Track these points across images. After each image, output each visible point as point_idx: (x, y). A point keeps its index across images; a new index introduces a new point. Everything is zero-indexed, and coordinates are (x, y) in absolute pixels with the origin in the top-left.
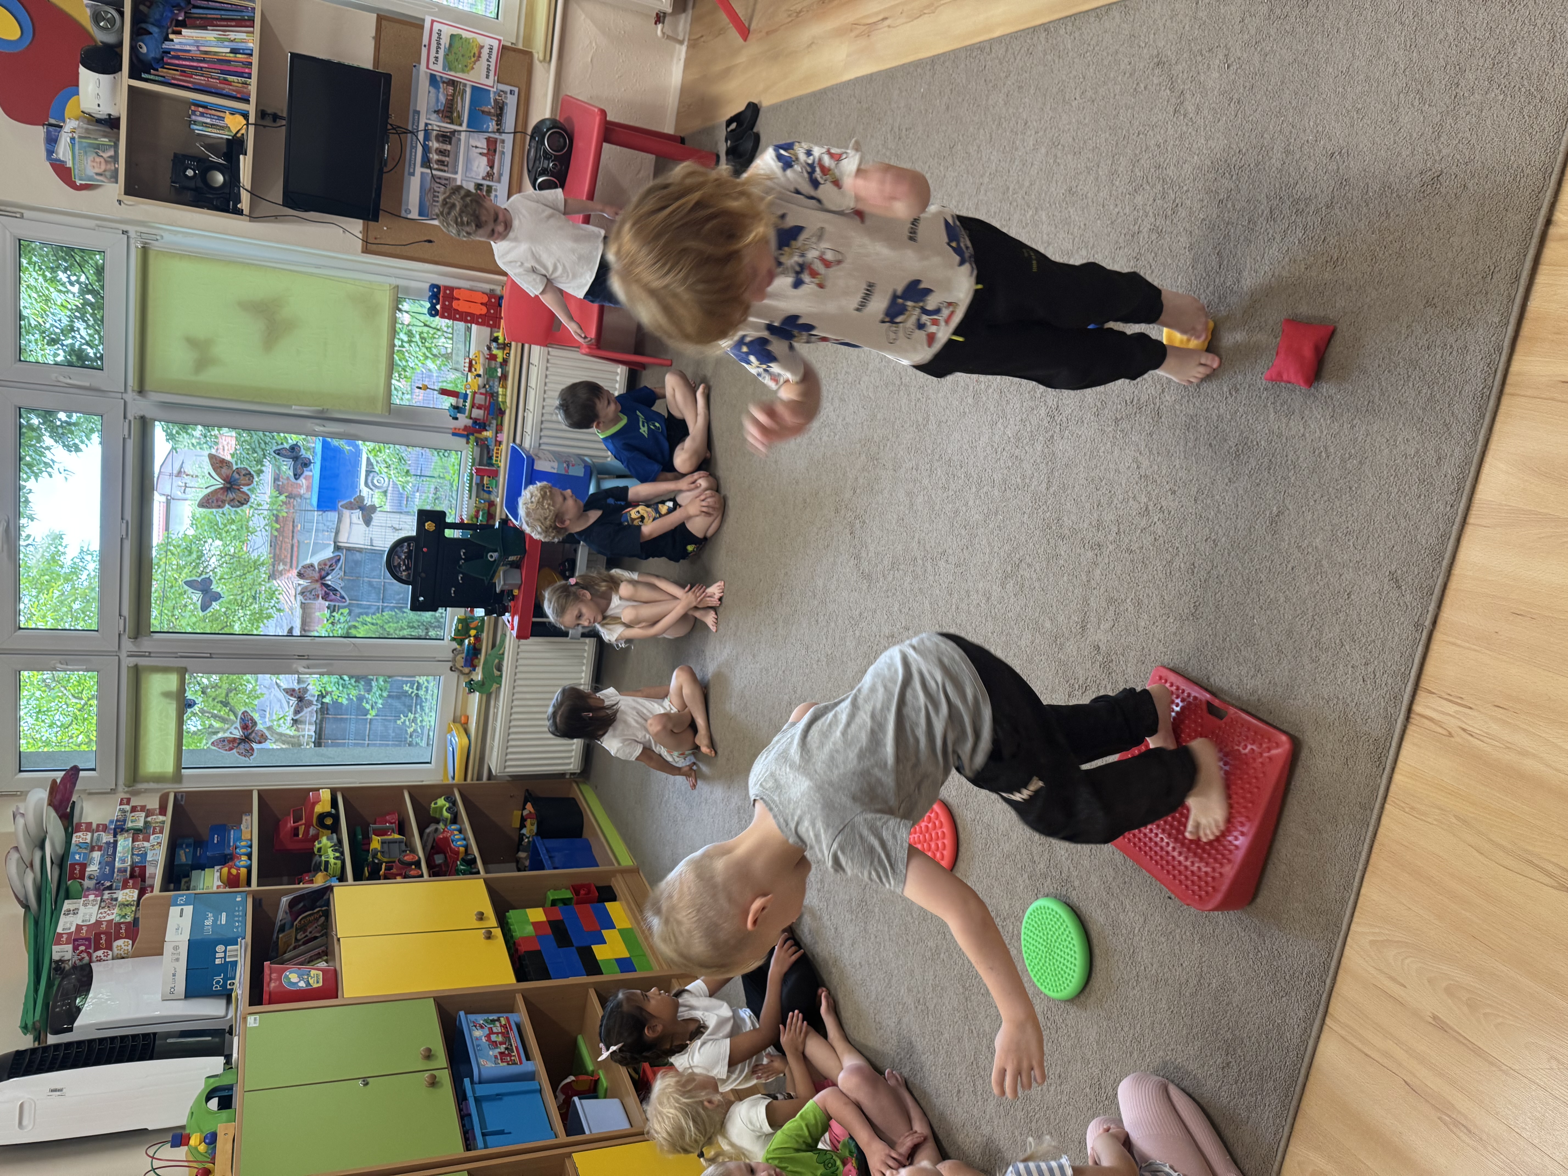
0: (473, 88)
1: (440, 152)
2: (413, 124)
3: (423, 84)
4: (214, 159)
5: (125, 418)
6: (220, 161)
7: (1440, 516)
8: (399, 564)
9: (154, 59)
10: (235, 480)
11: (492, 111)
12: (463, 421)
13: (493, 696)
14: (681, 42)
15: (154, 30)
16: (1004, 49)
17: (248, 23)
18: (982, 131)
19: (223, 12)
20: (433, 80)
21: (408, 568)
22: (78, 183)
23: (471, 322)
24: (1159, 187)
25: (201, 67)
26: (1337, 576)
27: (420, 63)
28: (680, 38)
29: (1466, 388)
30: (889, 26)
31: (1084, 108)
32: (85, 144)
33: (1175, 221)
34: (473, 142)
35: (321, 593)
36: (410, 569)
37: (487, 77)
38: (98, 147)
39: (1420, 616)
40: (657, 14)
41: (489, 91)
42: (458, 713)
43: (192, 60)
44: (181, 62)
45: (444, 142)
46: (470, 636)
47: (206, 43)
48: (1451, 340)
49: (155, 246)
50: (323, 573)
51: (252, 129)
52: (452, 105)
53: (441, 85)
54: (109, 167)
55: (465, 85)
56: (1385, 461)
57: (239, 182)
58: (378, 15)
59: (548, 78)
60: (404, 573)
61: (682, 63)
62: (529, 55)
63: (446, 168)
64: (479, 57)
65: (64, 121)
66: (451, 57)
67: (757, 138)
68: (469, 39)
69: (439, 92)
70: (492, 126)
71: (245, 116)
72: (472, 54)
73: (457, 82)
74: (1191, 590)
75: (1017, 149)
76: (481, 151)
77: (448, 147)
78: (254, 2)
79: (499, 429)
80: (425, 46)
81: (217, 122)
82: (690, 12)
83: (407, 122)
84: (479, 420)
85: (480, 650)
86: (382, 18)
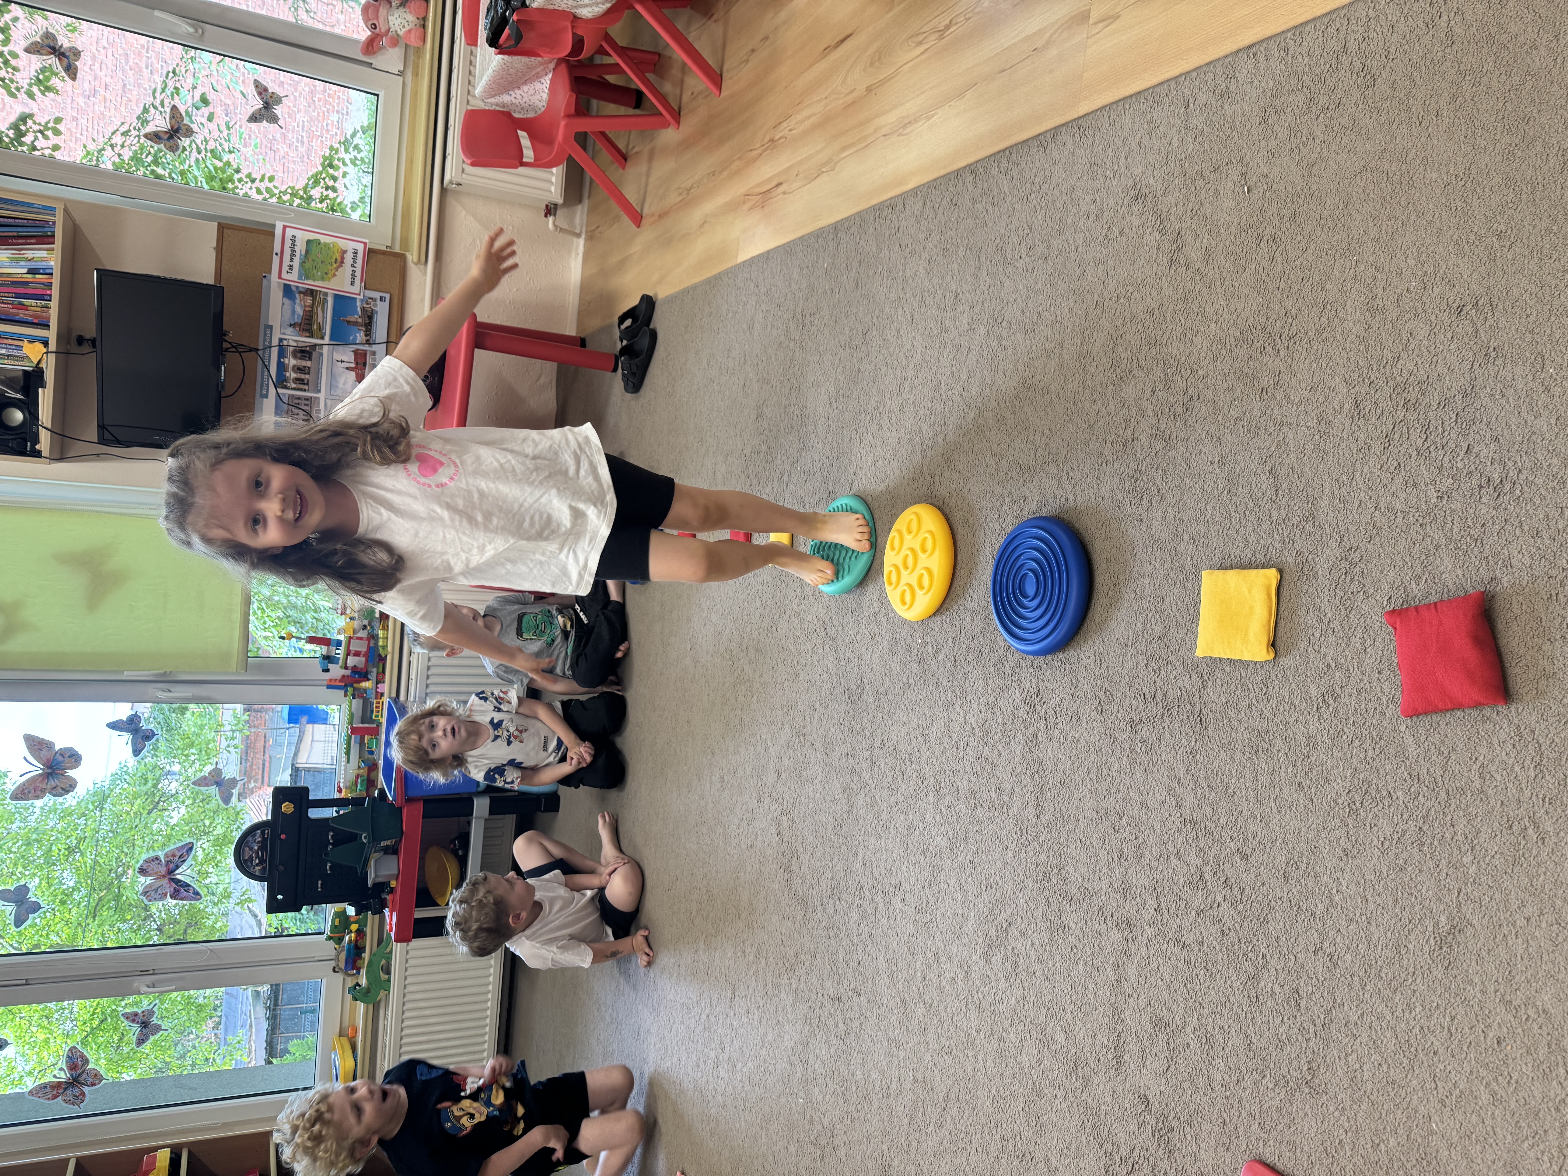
0: (336, 296)
1: (299, 369)
2: (265, 340)
3: (276, 295)
4: (11, 394)
6: (19, 396)
8: (251, 857)
10: (58, 763)
11: (360, 320)
13: (382, 1004)
14: (578, 235)
16: (921, 203)
17: (47, 240)
18: (900, 310)
19: (19, 229)
20: (288, 291)
21: (262, 861)
27: (270, 272)
28: (577, 231)
30: (785, 193)
31: (1033, 269)
33: (1190, 421)
34: (338, 356)
35: (169, 890)
36: (265, 861)
37: (352, 284)
40: (547, 206)
41: (355, 299)
42: (346, 1023)
45: (303, 358)
46: (351, 932)
50: (172, 866)
51: (52, 358)
52: (311, 316)
53: (297, 295)
55: (326, 294)
57: (38, 419)
58: (219, 224)
59: (425, 281)
60: (258, 867)
61: (580, 258)
62: (402, 257)
63: (306, 387)
64: (342, 262)
66: (308, 265)
67: (654, 335)
68: (329, 244)
69: (295, 303)
70: (360, 336)
71: (46, 343)
72: (333, 260)
73: (317, 291)
74: (1300, 1037)
75: (946, 331)
76: (347, 365)
77: (308, 364)
78: (54, 215)
79: (380, 680)
80: (277, 254)
81: (15, 353)
82: (586, 202)
83: (257, 338)
84: (356, 669)
85: (364, 948)
86: (224, 227)
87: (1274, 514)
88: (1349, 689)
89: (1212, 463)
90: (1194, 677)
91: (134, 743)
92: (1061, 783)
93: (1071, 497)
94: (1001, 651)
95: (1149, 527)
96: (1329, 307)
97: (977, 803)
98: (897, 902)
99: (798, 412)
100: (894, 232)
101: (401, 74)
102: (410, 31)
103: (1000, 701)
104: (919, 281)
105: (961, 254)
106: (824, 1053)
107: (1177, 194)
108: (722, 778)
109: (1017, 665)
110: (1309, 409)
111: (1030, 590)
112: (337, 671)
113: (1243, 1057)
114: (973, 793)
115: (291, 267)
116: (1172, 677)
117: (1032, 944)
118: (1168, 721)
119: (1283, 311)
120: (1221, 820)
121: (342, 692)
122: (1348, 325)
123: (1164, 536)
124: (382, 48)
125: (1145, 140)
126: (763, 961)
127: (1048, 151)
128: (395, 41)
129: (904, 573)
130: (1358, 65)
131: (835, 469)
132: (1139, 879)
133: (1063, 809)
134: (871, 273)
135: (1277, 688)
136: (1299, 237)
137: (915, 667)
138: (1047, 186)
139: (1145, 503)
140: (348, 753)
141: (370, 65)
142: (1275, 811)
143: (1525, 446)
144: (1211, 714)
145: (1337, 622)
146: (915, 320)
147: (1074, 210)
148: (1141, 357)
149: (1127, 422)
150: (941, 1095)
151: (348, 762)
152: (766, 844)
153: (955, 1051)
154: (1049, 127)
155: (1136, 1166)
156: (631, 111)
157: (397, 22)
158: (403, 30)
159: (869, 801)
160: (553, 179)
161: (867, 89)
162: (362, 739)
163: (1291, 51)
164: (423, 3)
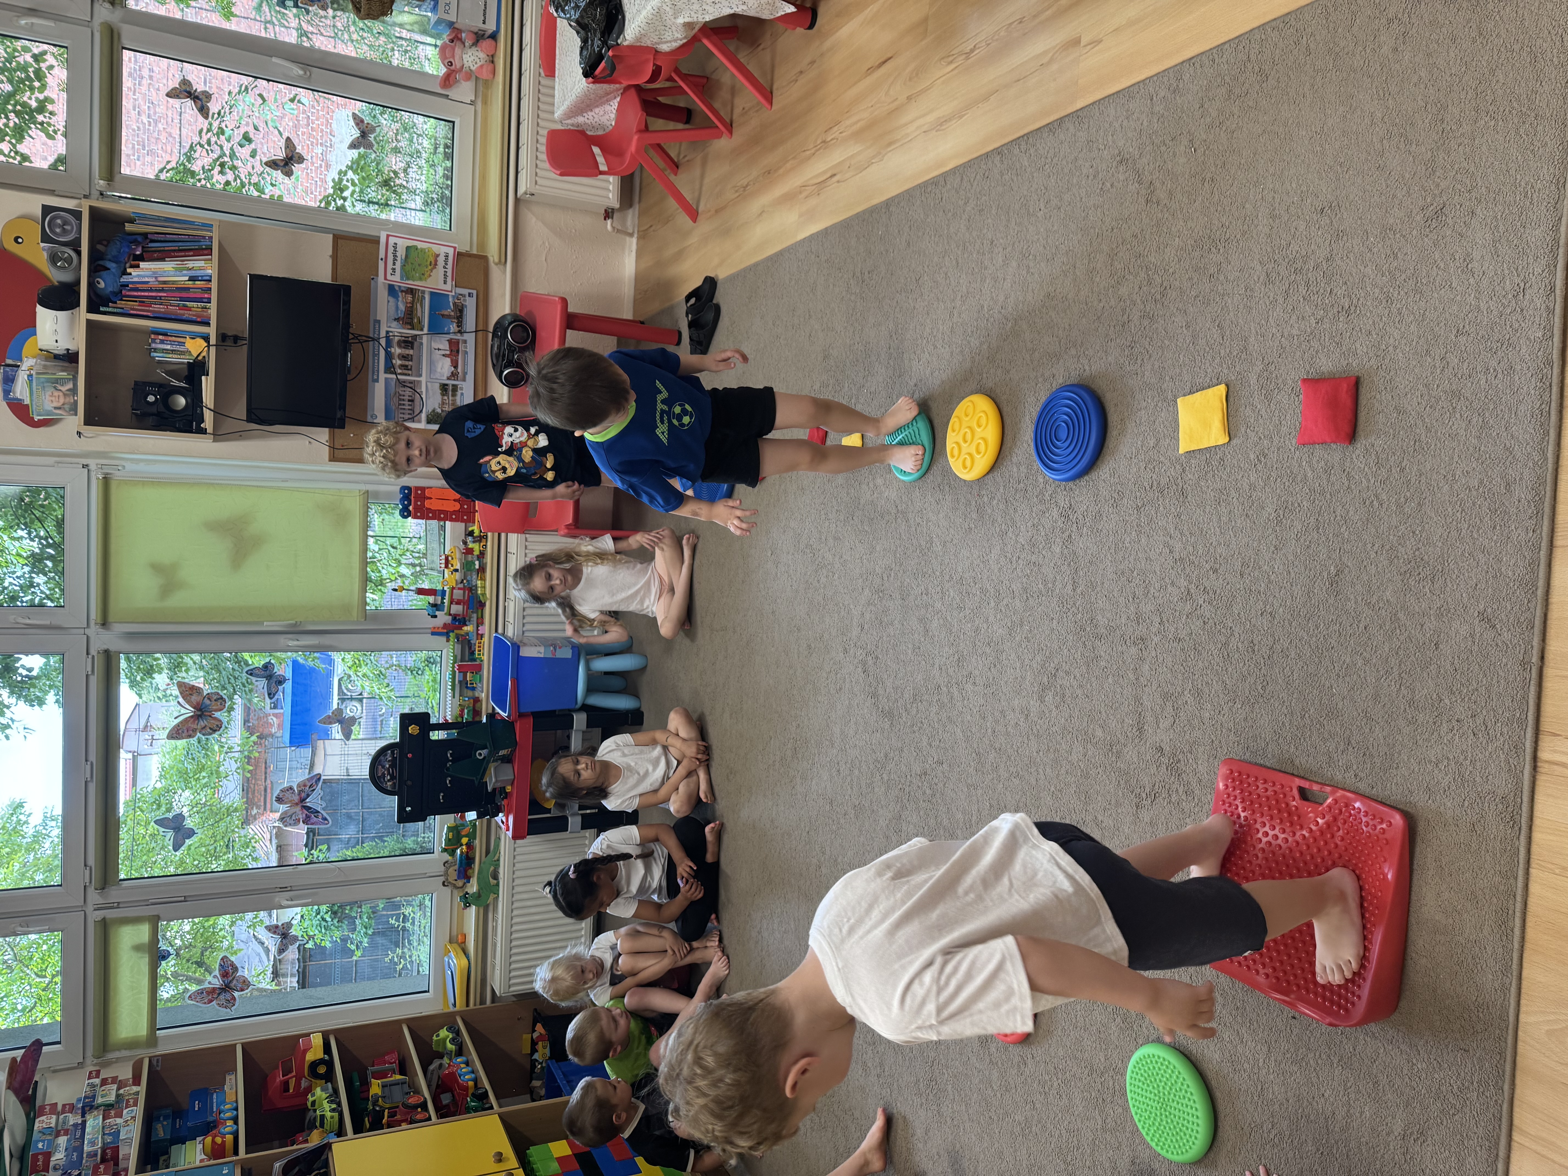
0: (432, 293)
1: (403, 357)
2: (374, 333)
3: (382, 294)
4: (175, 383)
5: (88, 654)
6: (182, 385)
7: (1523, 543)
8: (383, 775)
9: (113, 293)
10: (206, 706)
11: (452, 314)
12: (443, 618)
13: (491, 908)
14: (631, 235)
15: (112, 265)
16: (959, 179)
17: (206, 252)
18: (947, 258)
19: (180, 244)
20: (392, 290)
21: (393, 778)
22: (36, 418)
23: (445, 520)
24: (1142, 274)
25: (161, 297)
26: (1419, 627)
27: (377, 276)
28: (630, 231)
29: (1522, 408)
30: (838, 182)
31: (1050, 216)
32: (42, 380)
33: (1166, 303)
34: (435, 345)
35: (301, 817)
36: (395, 778)
37: (445, 282)
38: (56, 381)
39: (1525, 653)
40: (606, 211)
41: (448, 295)
42: (454, 933)
43: (151, 290)
44: (139, 294)
45: (406, 348)
46: (462, 845)
47: (164, 273)
48: (1493, 363)
49: (117, 475)
50: (303, 795)
51: (213, 350)
52: (412, 311)
53: (400, 294)
54: (67, 400)
55: (423, 292)
56: (1447, 497)
57: (202, 402)
58: (334, 236)
59: (505, 279)
60: (389, 784)
61: (634, 254)
62: (485, 258)
63: (410, 372)
64: (436, 264)
65: (21, 360)
66: (408, 267)
67: (717, 309)
68: (425, 249)
69: (398, 301)
70: (453, 327)
71: (206, 338)
72: (429, 263)
73: (416, 289)
74: (1255, 669)
75: (986, 268)
76: (444, 352)
77: (411, 352)
78: (211, 231)
79: (480, 622)
80: (382, 259)
81: (178, 348)
82: (636, 206)
83: (368, 331)
84: (459, 615)
85: (473, 859)
86: (338, 238)
87: (1222, 352)
88: (1272, 449)
89: (1182, 327)
90: (1178, 467)
91: (269, 688)
92: (1091, 563)
93: (1087, 368)
94: (1042, 484)
95: (1143, 377)
96: (1248, 218)
97: (1028, 595)
98: (969, 687)
99: (862, 348)
100: (937, 202)
101: (473, 103)
102: (482, 66)
103: (1043, 518)
104: (961, 236)
105: (994, 212)
107: (1148, 157)
108: (809, 647)
109: (1054, 491)
110: (1239, 283)
111: (1063, 434)
113: (1221, 696)
114: (1025, 590)
115: (394, 270)
116: (1163, 471)
117: (1075, 677)
118: (1161, 499)
119: (1220, 225)
120: (1200, 553)
121: (444, 638)
122: (1260, 228)
123: (1153, 381)
124: (456, 81)
125: (1125, 123)
126: (856, 772)
127: (1055, 135)
128: (469, 75)
129: (964, 445)
130: (1257, 69)
132: (1147, 608)
133: (1093, 579)
135: (1229, 460)
136: (1228, 177)
137: (974, 515)
138: (1057, 159)
139: (1139, 362)
140: (453, 689)
143: (1360, 284)
144: (1190, 488)
145: (1264, 410)
146: (959, 264)
147: (1077, 174)
148: (1131, 267)
149: (1124, 311)
151: (454, 696)
152: (853, 682)
154: (1056, 118)
155: (1158, 795)
156: (680, 126)
157: (470, 60)
158: (476, 66)
160: (611, 188)
161: (908, 98)
162: (465, 677)
163: (1216, 61)
164: (493, 42)
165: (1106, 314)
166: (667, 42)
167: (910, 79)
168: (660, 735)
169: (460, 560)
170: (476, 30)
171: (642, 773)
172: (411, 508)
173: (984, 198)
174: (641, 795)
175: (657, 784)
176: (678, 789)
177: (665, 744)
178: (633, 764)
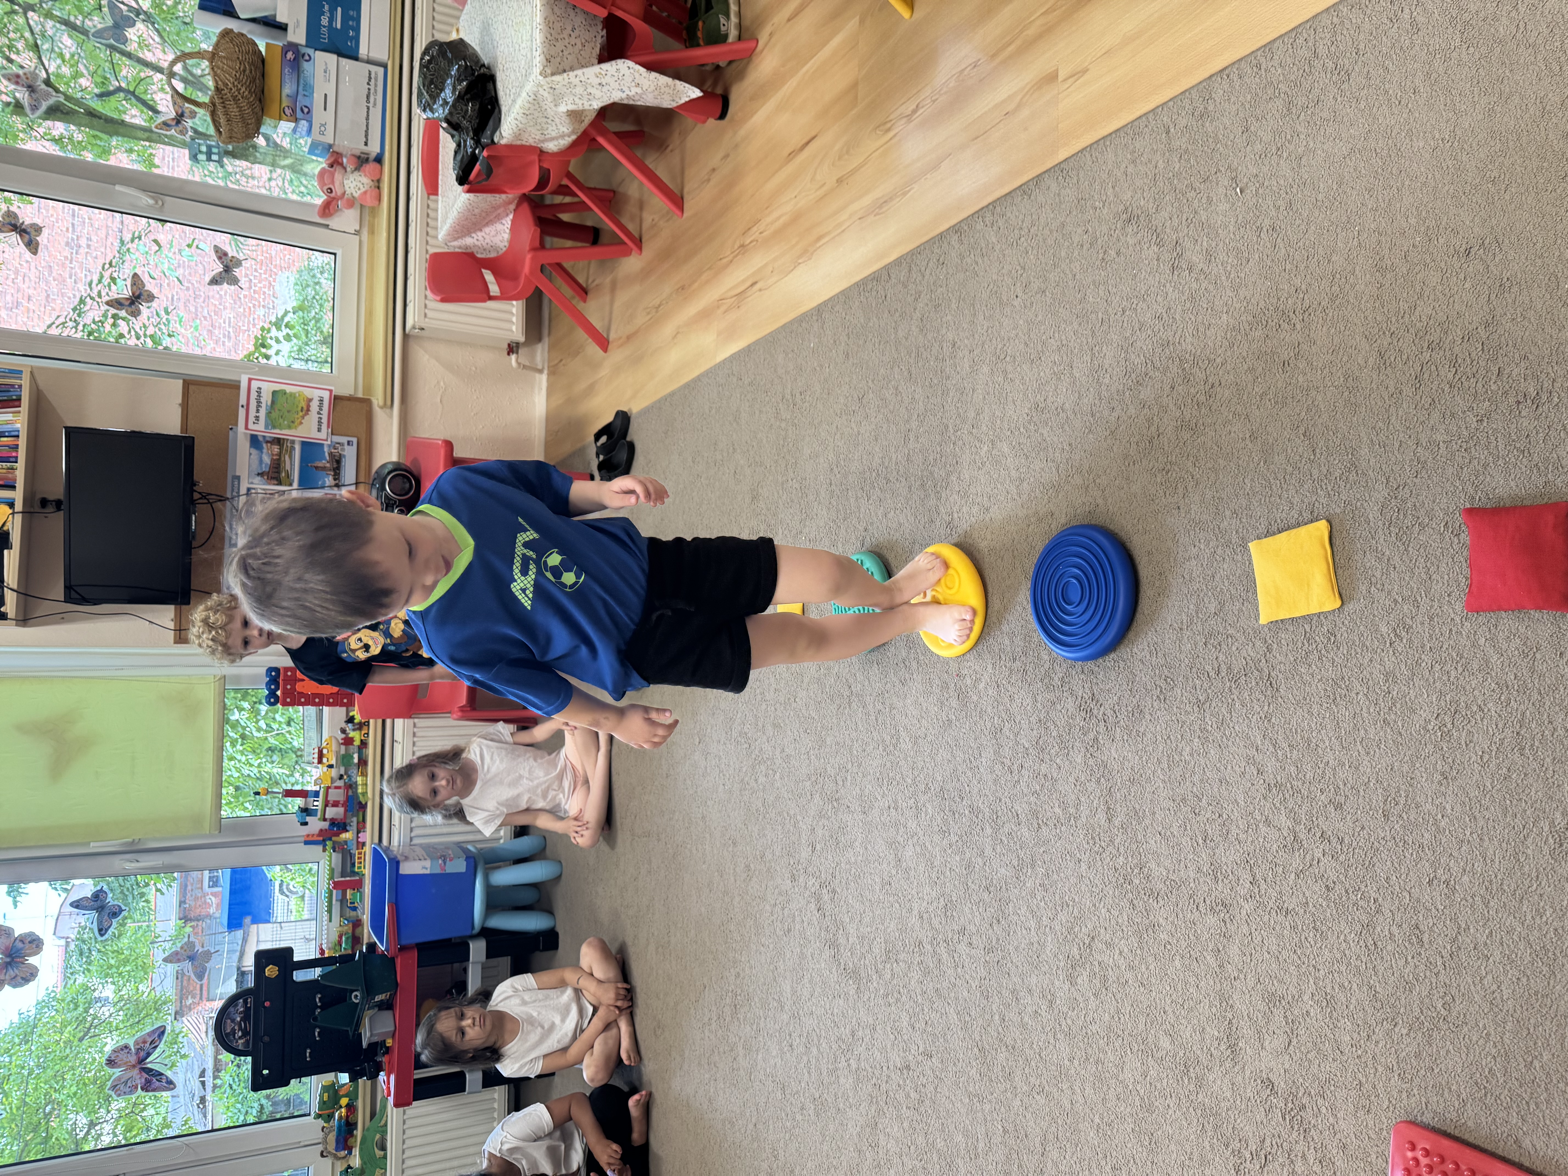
0: (304, 444)
2: (233, 490)
3: (243, 446)
8: (233, 1032)
10: (18, 950)
11: (328, 465)
14: (540, 371)
16: (907, 270)
17: (13, 403)
20: (255, 441)
21: (245, 1033)
23: (321, 705)
27: (236, 424)
28: (540, 367)
30: (760, 291)
31: (1032, 304)
33: (1214, 407)
35: (140, 1081)
36: (249, 1033)
37: (319, 430)
40: (509, 344)
41: (322, 445)
46: (341, 1107)
50: (142, 1054)
51: (18, 519)
52: (279, 465)
53: (264, 445)
55: (293, 442)
58: (185, 381)
59: (392, 424)
60: (241, 1041)
61: (544, 392)
62: (366, 402)
64: (308, 410)
66: (274, 415)
67: (631, 447)
68: (295, 394)
69: (262, 452)
70: (329, 480)
71: (11, 504)
72: (300, 409)
73: (284, 439)
74: (1428, 973)
75: (948, 378)
78: (20, 379)
79: (361, 828)
80: (243, 406)
82: (546, 340)
83: (225, 489)
84: (336, 819)
85: (356, 1124)
86: (189, 384)
87: (1315, 472)
88: (1419, 618)
89: (1244, 440)
90: (1259, 644)
91: (100, 922)
92: (1132, 781)
93: (1100, 501)
94: (1047, 666)
95: (1188, 512)
96: (1338, 276)
97: (1040, 822)
98: (962, 948)
99: (797, 486)
100: (881, 301)
101: (357, 233)
102: (365, 192)
103: (1052, 714)
104: (913, 340)
105: (954, 306)
106: (896, 1129)
107: (1169, 209)
108: (748, 866)
109: (1067, 674)
110: (1334, 370)
111: (1075, 596)
112: (316, 825)
113: (1370, 1011)
114: (1035, 814)
115: (257, 418)
116: (1234, 648)
117: (1121, 953)
118: (1236, 692)
119: (1293, 289)
120: (1308, 776)
121: (320, 848)
123: (1205, 517)
124: (337, 209)
125: (1130, 169)
127: (1032, 197)
128: (351, 203)
130: (1330, 65)
131: (843, 531)
132: (1228, 857)
134: (861, 342)
135: (1345, 635)
136: (1298, 222)
137: (954, 703)
138: (1036, 228)
139: (1180, 490)
140: (330, 911)
141: (327, 226)
142: (1363, 752)
143: (1555, 358)
144: (1280, 676)
145: (1397, 558)
146: (913, 375)
147: (1066, 244)
149: (1150, 421)
150: (1037, 1140)
151: (330, 921)
152: (806, 923)
153: (1047, 1087)
154: (1030, 177)
155: (1270, 1157)
157: (352, 186)
158: (359, 192)
159: (918, 849)
160: (514, 319)
161: (837, 181)
162: (344, 894)
163: (1264, 66)
164: (377, 165)
165: (1123, 427)
166: (552, 139)
167: (840, 158)
168: (569, 975)
169: (337, 753)
170: (358, 153)
171: (546, 1027)
172: (279, 693)
173: (940, 290)
174: (545, 1056)
175: (566, 1041)
176: (592, 1047)
177: (577, 986)
178: (535, 1014)
